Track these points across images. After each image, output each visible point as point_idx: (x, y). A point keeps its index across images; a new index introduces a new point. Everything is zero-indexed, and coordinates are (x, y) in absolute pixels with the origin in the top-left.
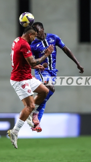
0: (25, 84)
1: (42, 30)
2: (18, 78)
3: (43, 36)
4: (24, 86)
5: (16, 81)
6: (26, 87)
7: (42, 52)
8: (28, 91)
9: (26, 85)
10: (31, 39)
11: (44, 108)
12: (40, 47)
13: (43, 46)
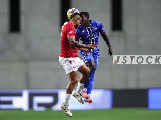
0: (72, 60)
1: (87, 19)
2: (66, 55)
3: (88, 24)
4: (71, 62)
5: (64, 57)
6: (73, 63)
7: (86, 37)
8: (74, 67)
9: (73, 62)
10: (77, 23)
11: (92, 82)
12: (85, 33)
13: (87, 33)
